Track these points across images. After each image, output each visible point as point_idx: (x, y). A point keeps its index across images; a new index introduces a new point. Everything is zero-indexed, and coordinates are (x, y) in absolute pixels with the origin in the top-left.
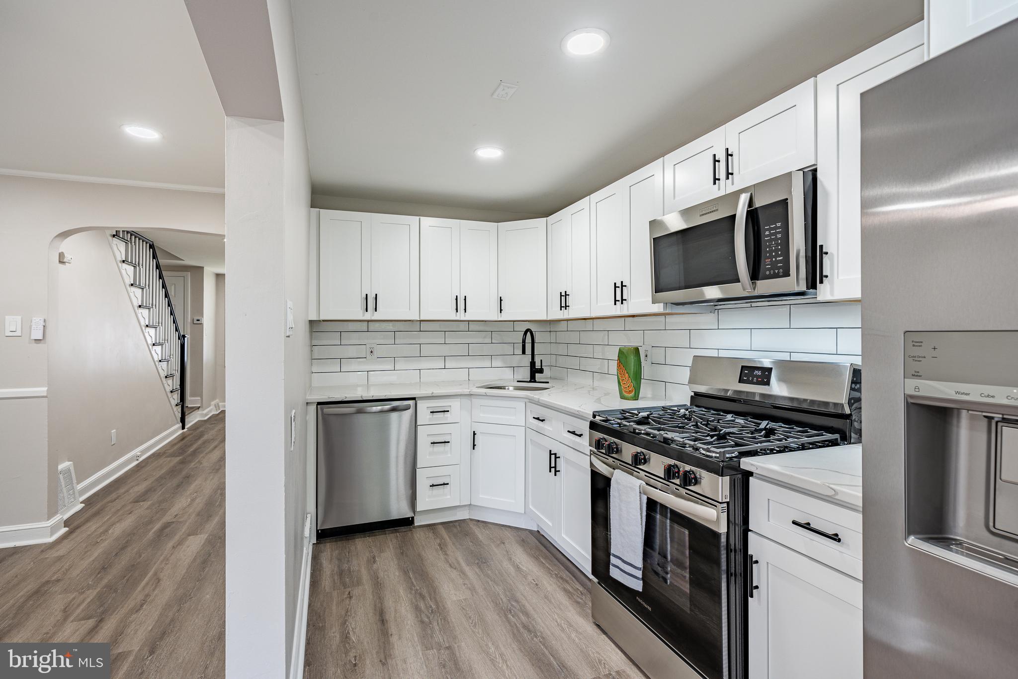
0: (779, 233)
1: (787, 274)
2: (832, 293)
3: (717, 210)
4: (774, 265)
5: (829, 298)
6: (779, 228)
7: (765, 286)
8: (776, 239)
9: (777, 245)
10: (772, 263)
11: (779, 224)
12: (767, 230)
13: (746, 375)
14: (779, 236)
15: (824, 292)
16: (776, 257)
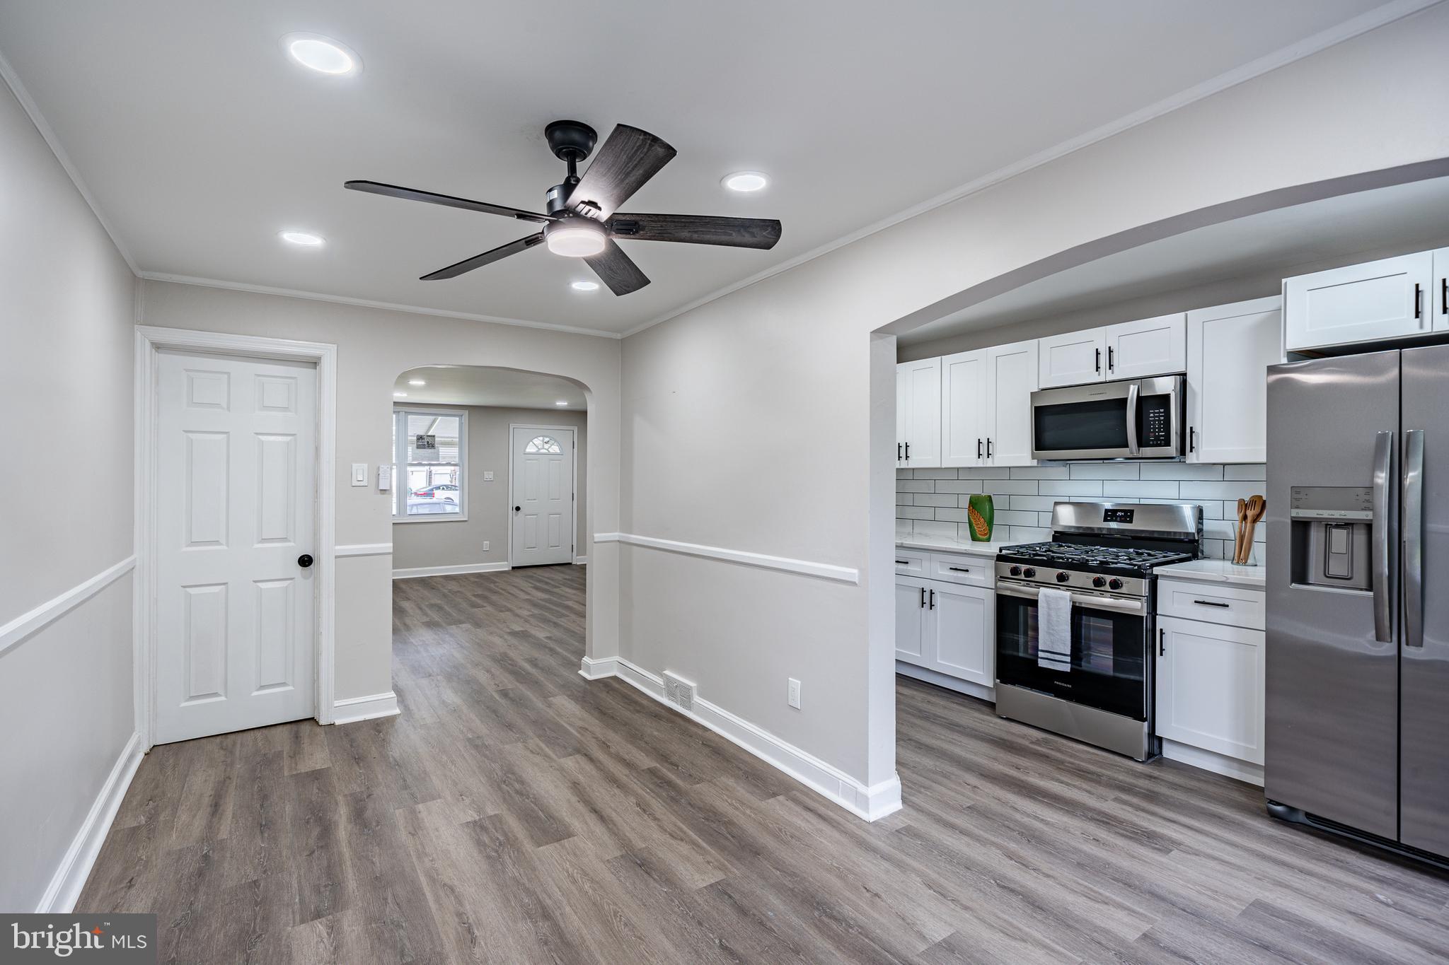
0: (1162, 416)
1: (1168, 443)
2: (1198, 459)
3: (1106, 393)
4: (1157, 438)
5: (1195, 461)
6: (1162, 413)
7: (1147, 451)
8: (1159, 420)
9: (1160, 424)
10: (1155, 436)
11: (1162, 410)
12: (1152, 413)
13: (1109, 516)
14: (1162, 418)
15: (1191, 458)
16: (1158, 432)
